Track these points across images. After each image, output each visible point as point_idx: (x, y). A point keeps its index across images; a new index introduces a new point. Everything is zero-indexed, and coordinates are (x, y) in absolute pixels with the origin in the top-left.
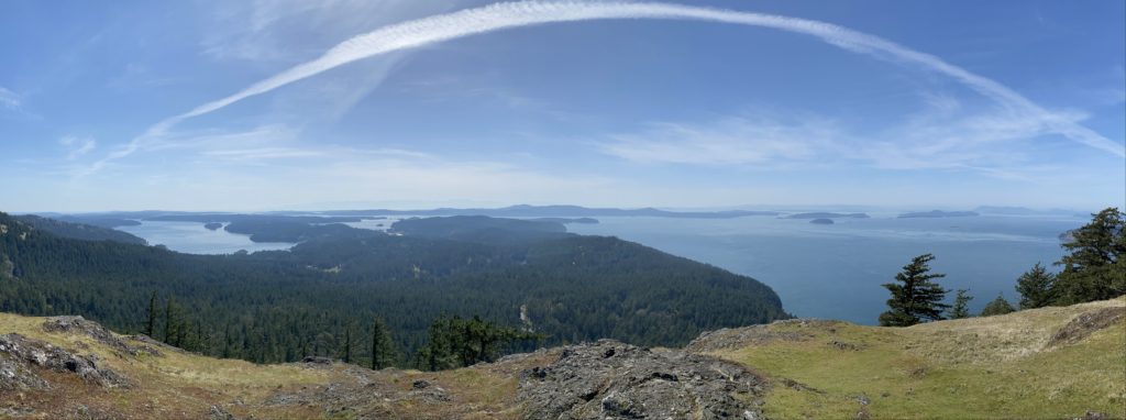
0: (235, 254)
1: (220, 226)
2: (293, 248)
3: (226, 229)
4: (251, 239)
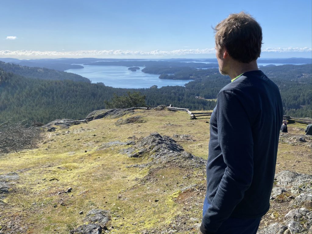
0: (151, 89)
1: (139, 69)
2: (186, 85)
3: (143, 71)
4: (161, 78)
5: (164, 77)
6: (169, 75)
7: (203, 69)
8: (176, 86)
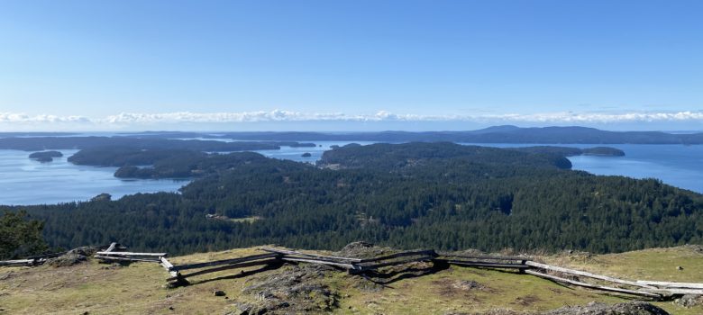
0: (93, 202)
4: (118, 175)
5: (126, 174)
6: (141, 167)
7: (220, 153)
8: (159, 193)
